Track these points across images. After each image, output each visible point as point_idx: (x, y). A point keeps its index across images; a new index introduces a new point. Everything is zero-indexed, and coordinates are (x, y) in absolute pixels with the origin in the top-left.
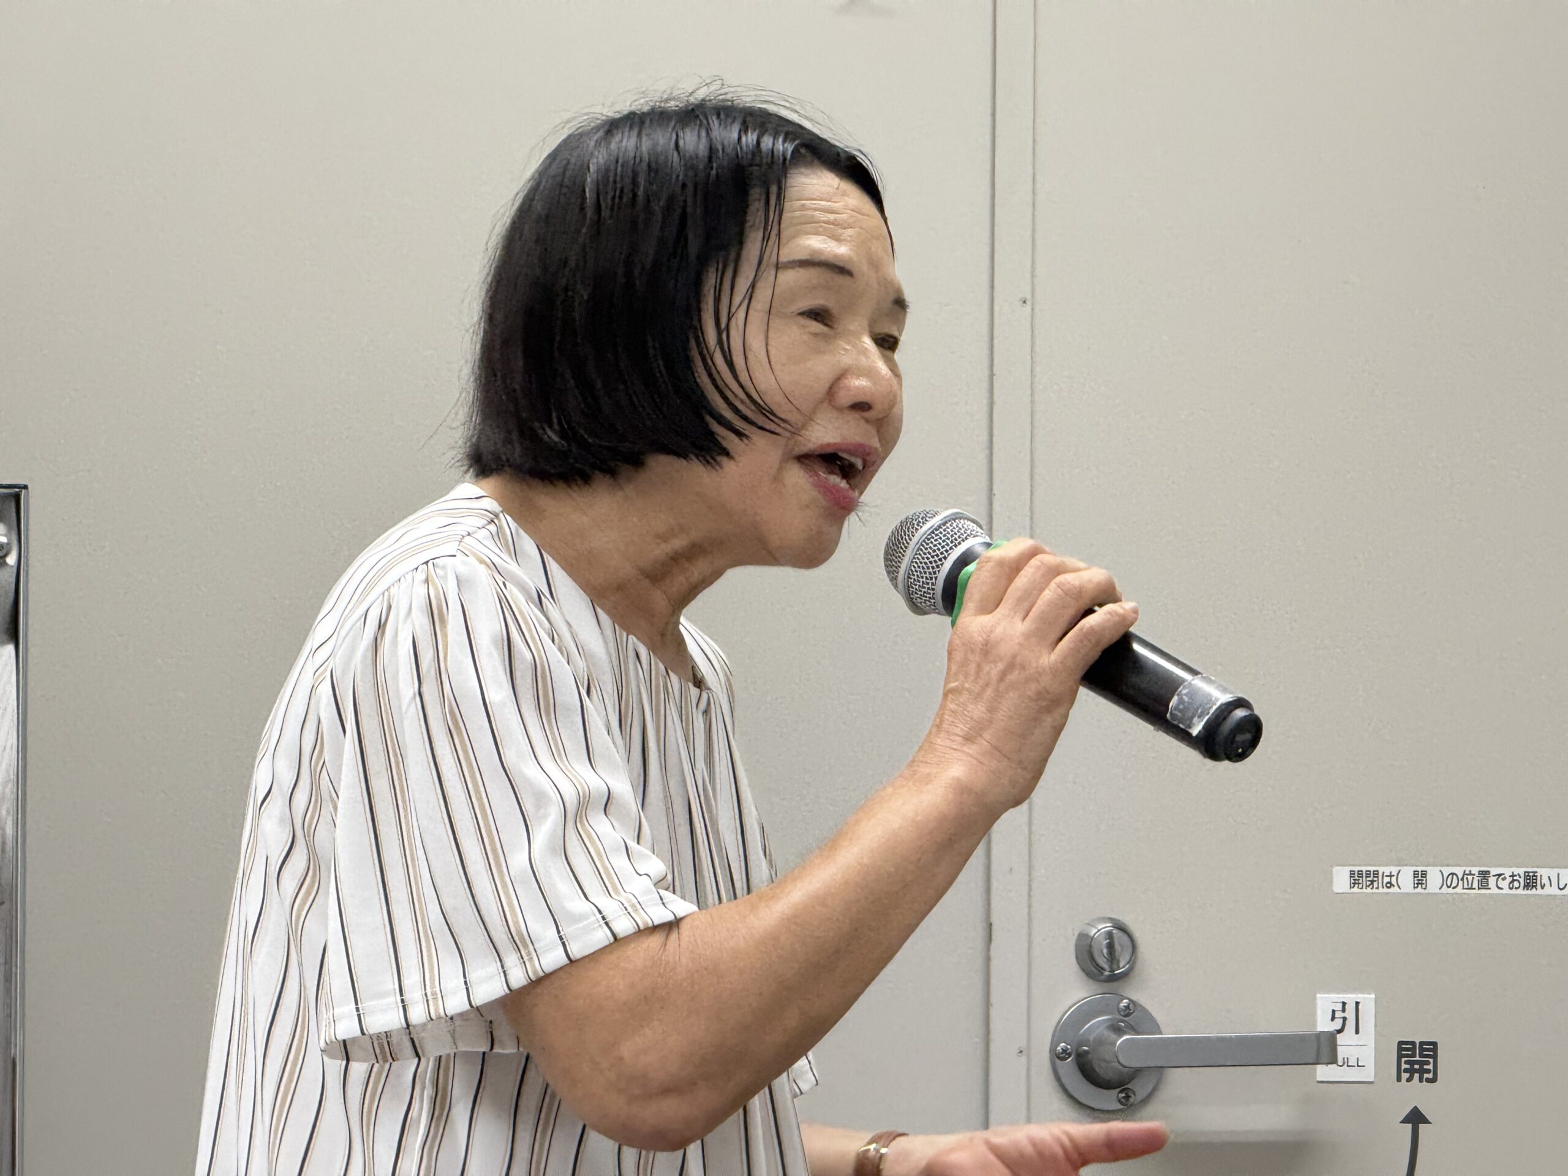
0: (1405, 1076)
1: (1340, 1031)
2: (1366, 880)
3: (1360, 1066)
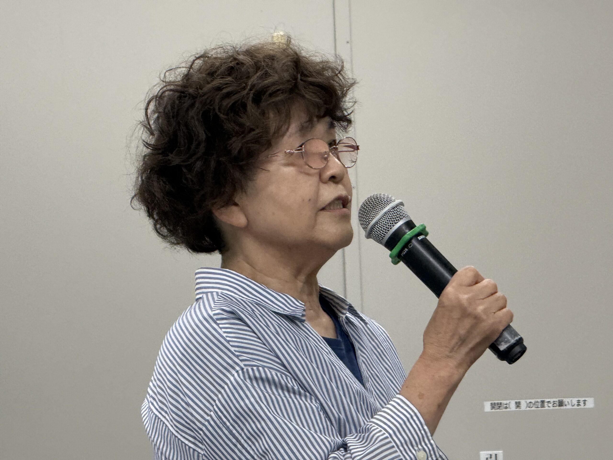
2: (496, 407)
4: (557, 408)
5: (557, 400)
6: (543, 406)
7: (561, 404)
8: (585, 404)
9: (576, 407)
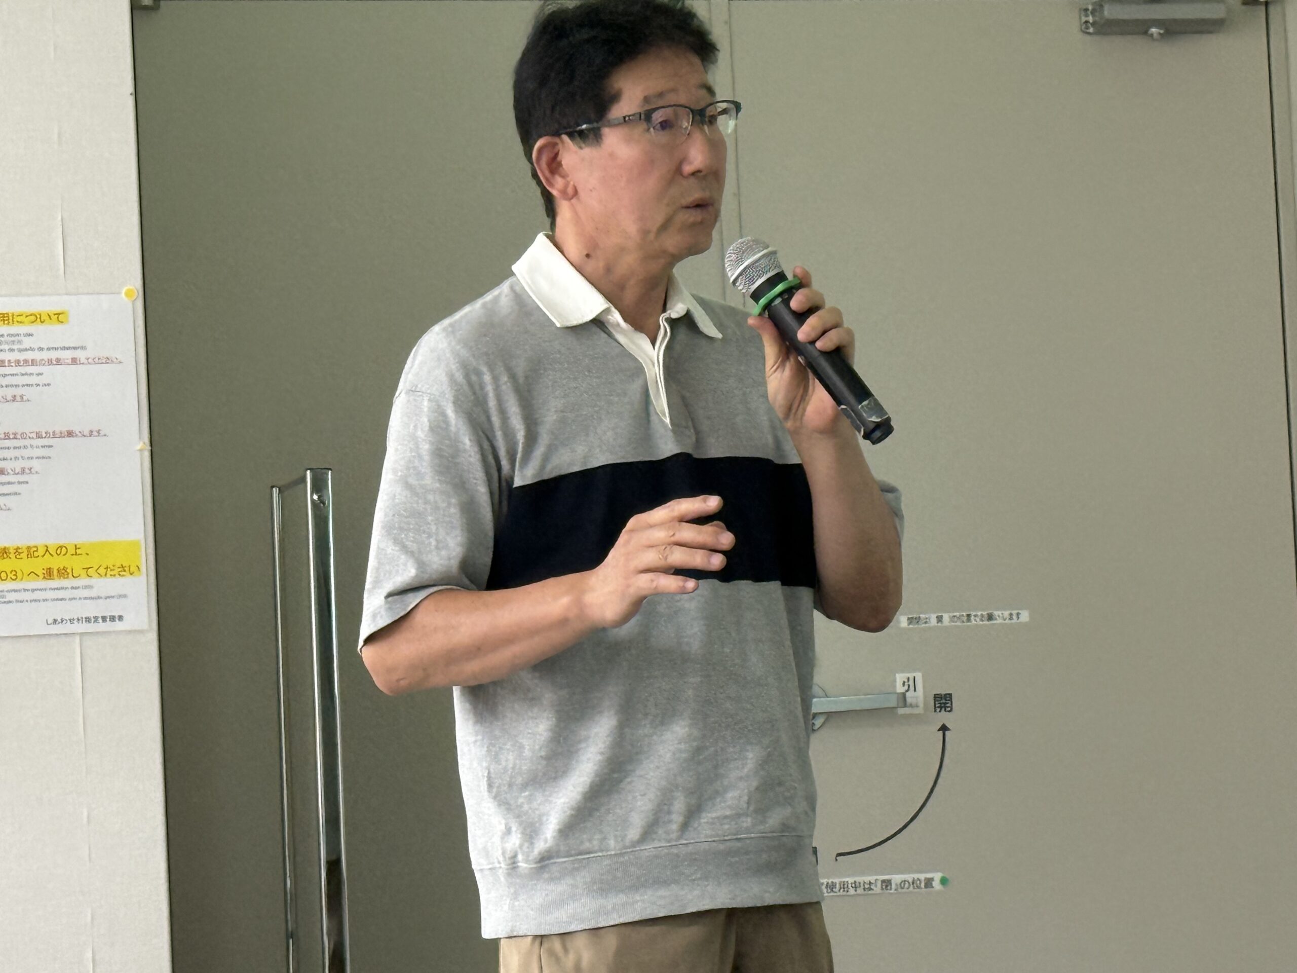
0: (938, 710)
1: (907, 691)
2: (915, 621)
3: (917, 706)
4: (986, 622)
5: (984, 613)
6: (969, 620)
7: (990, 617)
8: (1018, 618)
9: (1007, 621)
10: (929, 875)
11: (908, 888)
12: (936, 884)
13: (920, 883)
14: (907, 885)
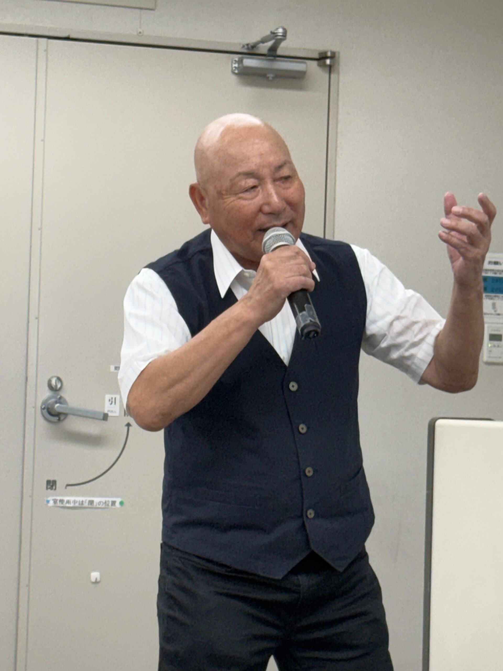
1: (111, 404)
3: (115, 412)
10: (114, 499)
11: (103, 505)
12: (117, 504)
13: (109, 503)
14: (102, 503)
